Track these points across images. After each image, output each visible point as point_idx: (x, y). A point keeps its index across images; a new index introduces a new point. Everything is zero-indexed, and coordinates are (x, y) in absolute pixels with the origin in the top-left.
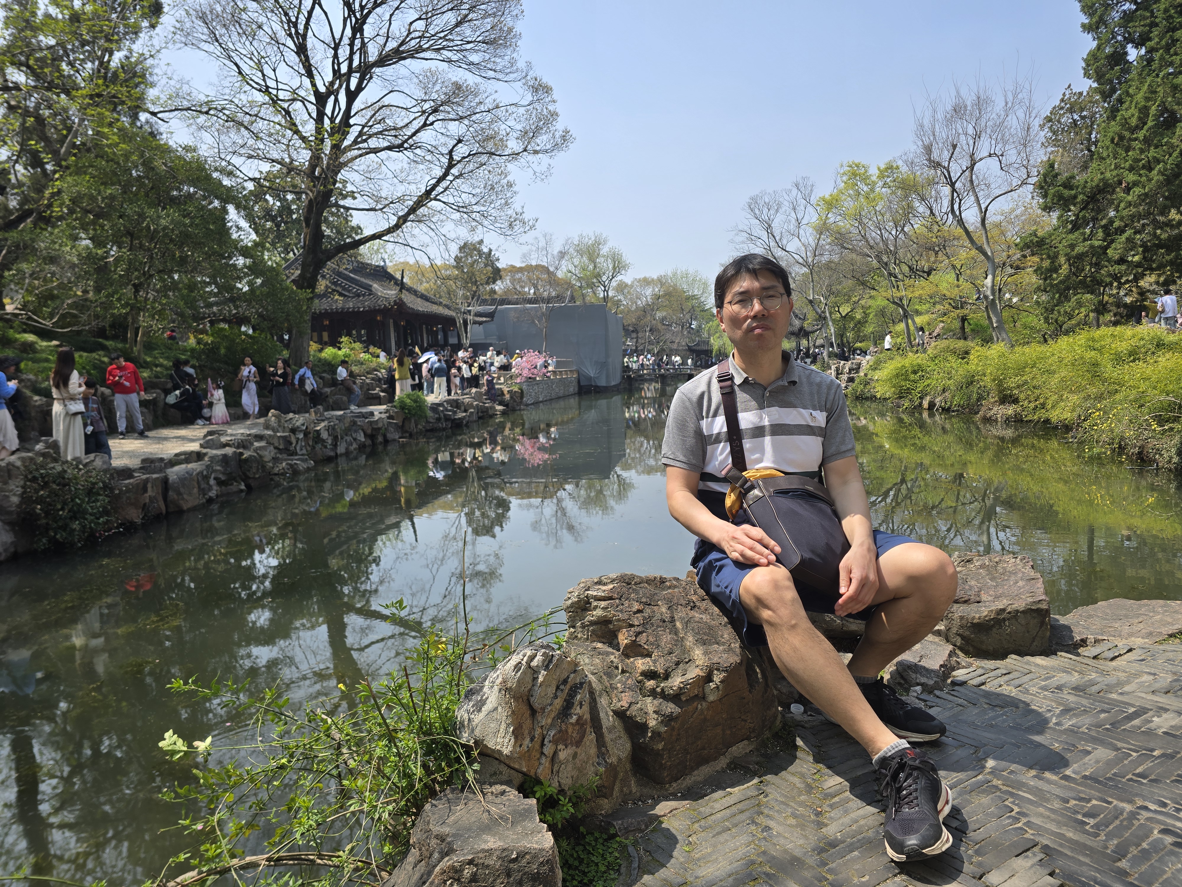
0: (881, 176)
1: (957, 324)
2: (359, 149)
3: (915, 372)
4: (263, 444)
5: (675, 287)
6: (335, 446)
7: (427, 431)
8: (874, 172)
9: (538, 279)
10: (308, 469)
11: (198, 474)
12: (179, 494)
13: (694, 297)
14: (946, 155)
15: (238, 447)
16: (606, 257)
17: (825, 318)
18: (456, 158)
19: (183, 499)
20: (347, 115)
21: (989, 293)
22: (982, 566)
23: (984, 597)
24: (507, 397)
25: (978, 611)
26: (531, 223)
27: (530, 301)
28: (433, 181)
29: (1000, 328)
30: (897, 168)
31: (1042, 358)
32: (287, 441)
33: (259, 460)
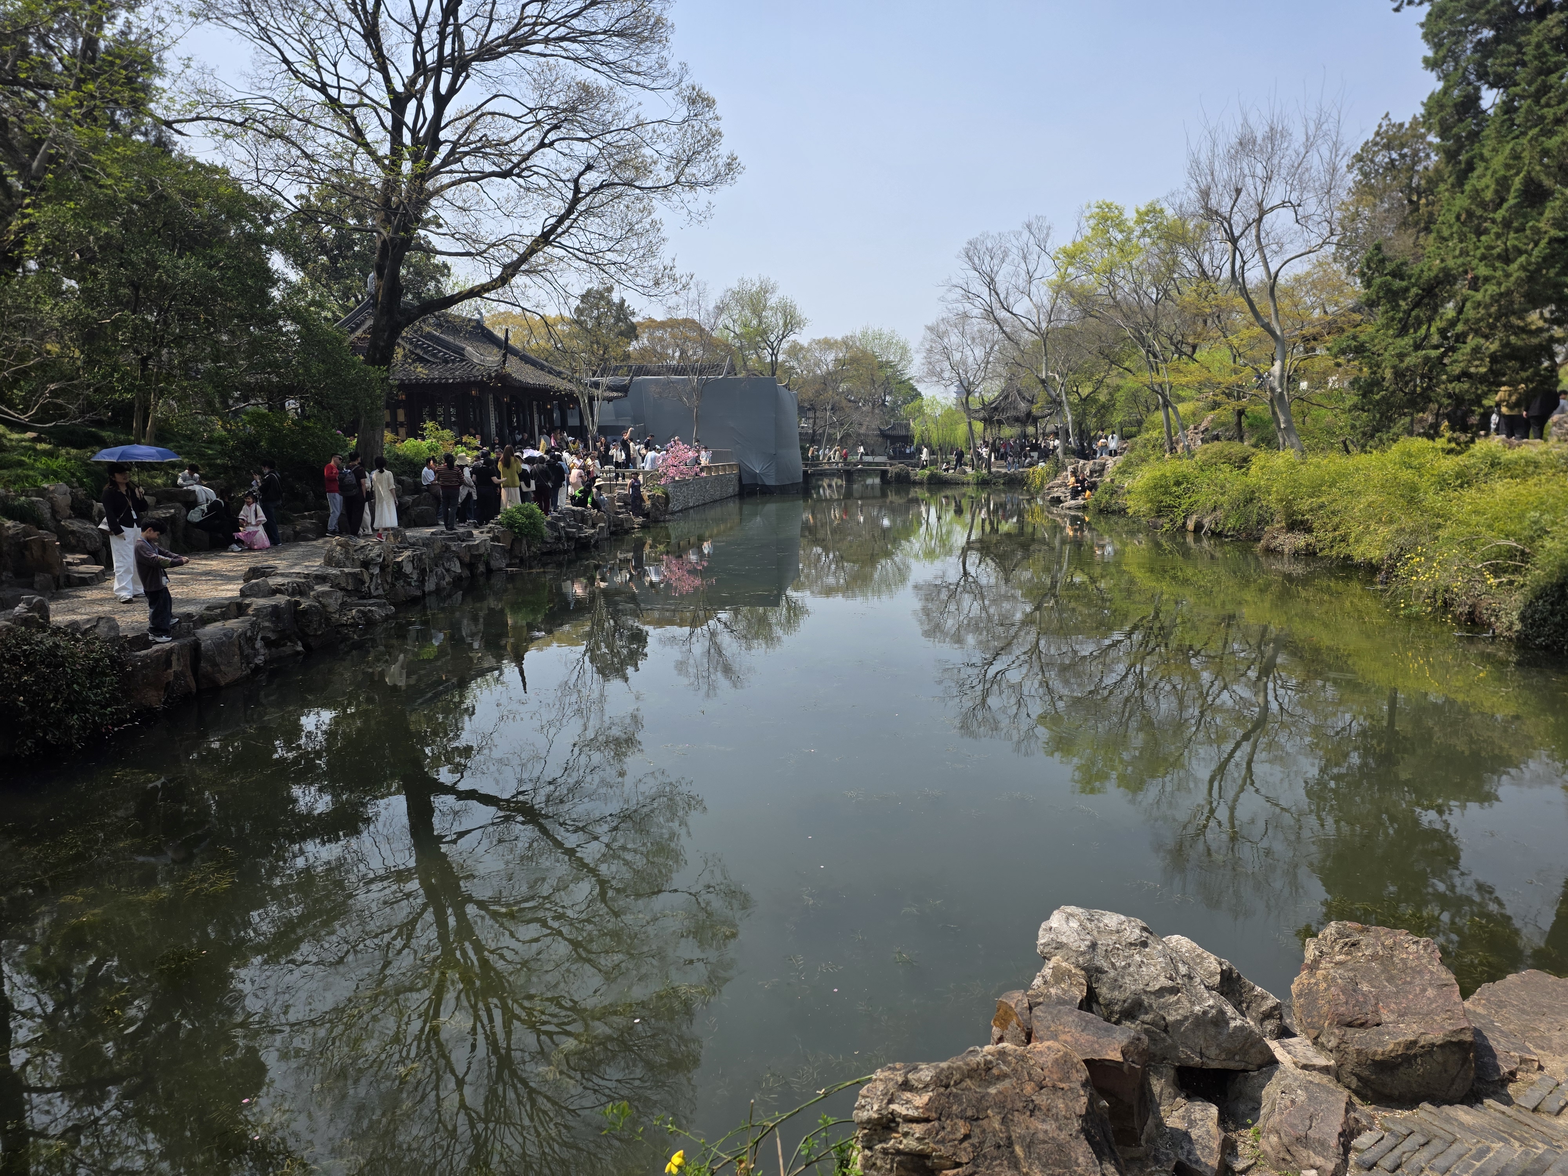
0: (1140, 221)
1: (1233, 419)
2: (451, 172)
3: (1178, 484)
4: (325, 588)
5: (864, 352)
6: (422, 581)
7: (543, 554)
8: (1130, 216)
9: (686, 339)
10: (387, 618)
11: (239, 636)
12: (215, 665)
13: (888, 364)
14: (1227, 202)
15: (292, 594)
16: (775, 310)
17: (1060, 404)
18: (585, 189)
19: (220, 671)
20: (436, 125)
21: (1276, 384)
22: (1374, 957)
23: (1386, 1016)
24: (648, 503)
25: (1380, 1043)
26: (684, 281)
27: (676, 371)
28: (552, 221)
29: (1289, 429)
30: (1162, 211)
31: (1342, 475)
32: (358, 579)
33: (322, 612)
